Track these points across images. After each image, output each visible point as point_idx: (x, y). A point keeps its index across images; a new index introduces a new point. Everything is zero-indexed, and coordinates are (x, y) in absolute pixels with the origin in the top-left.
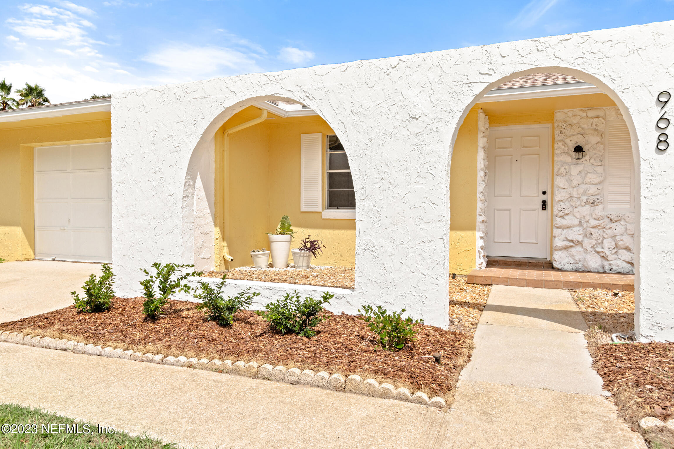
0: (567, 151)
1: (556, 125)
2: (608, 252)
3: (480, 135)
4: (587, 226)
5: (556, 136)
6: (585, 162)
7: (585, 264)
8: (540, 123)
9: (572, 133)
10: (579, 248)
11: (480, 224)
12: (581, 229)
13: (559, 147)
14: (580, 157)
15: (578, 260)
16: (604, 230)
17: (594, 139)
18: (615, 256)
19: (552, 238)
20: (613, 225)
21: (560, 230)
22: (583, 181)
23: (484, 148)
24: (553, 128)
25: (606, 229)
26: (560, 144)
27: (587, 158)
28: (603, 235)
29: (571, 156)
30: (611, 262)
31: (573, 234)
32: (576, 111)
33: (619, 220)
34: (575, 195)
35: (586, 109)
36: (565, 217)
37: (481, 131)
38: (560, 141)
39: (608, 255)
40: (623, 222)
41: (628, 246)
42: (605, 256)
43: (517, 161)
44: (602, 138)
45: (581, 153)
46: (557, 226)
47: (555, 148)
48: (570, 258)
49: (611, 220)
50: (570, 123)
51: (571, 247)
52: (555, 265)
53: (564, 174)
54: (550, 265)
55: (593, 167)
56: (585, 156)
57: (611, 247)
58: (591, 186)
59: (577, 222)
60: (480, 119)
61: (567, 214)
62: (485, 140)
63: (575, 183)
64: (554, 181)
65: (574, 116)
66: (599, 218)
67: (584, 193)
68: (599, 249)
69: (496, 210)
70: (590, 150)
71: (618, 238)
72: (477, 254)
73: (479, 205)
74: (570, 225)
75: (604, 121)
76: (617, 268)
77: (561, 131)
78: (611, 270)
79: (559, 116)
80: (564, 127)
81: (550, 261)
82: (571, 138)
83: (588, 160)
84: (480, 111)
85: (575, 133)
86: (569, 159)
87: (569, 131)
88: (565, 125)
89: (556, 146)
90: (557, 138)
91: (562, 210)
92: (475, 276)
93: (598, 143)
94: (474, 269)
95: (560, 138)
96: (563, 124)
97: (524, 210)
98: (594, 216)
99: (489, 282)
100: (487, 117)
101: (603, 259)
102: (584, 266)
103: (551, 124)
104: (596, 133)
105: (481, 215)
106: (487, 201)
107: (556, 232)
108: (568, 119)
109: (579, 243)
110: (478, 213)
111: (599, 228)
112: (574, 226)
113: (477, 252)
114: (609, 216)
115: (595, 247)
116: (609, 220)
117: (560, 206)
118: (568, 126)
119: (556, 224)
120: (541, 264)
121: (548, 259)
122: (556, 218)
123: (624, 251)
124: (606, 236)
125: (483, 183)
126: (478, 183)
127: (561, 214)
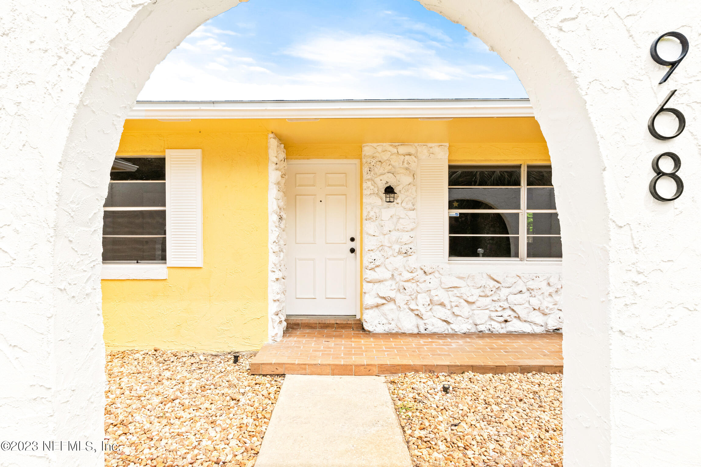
0: (377, 192)
1: (364, 161)
2: (422, 310)
3: (272, 167)
4: (400, 279)
5: (364, 174)
6: (396, 205)
7: (399, 325)
8: (346, 158)
9: (382, 171)
10: (391, 305)
11: (273, 284)
12: (393, 283)
13: (368, 187)
14: (392, 200)
15: (391, 319)
16: (418, 283)
17: (406, 179)
18: (430, 313)
19: (362, 294)
20: (427, 278)
21: (371, 284)
22: (395, 227)
23: (278, 183)
24: (361, 164)
25: (420, 283)
26: (369, 183)
27: (399, 200)
28: (416, 290)
29: (381, 199)
30: (425, 322)
31: (386, 290)
32: (386, 145)
33: (434, 272)
34: (386, 243)
35: (397, 144)
36: (376, 269)
37: (273, 163)
38: (368, 180)
39: (423, 313)
40: (437, 274)
41: (443, 302)
42: (420, 314)
43: (321, 201)
44: (414, 179)
45: (392, 195)
46: (367, 280)
47: (364, 188)
48: (382, 318)
49: (425, 272)
50: (380, 159)
51: (383, 304)
52: (366, 326)
53: (374, 219)
54: (360, 325)
55: (406, 212)
56: (396, 199)
57: (425, 303)
58: (403, 233)
59: (388, 275)
60: (271, 146)
61: (377, 266)
62: (279, 173)
63: (386, 229)
64: (363, 227)
65: (384, 151)
66: (413, 270)
67: (397, 242)
68: (413, 307)
69: (297, 260)
70: (402, 192)
71: (433, 293)
72: (270, 323)
73: (273, 259)
74: (382, 279)
75: (416, 160)
76: (433, 327)
77: (370, 168)
78: (426, 330)
79: (367, 150)
80: (373, 164)
81: (360, 320)
82: (381, 177)
83: (400, 204)
84: (272, 135)
85: (386, 171)
86: (378, 202)
87: (378, 169)
88: (374, 161)
89: (365, 185)
90: (366, 177)
91: (373, 261)
92: (262, 364)
93: (409, 184)
94: (266, 343)
95: (369, 177)
96: (372, 160)
97: (330, 259)
98: (407, 268)
99: (281, 371)
100: (283, 146)
101: (417, 317)
102: (398, 327)
103: (359, 160)
104: (408, 172)
105: (274, 272)
106: (284, 251)
107: (367, 287)
108: (377, 154)
109: (392, 300)
110: (270, 268)
111: (413, 281)
112: (386, 280)
113: (270, 320)
114: (423, 267)
115: (409, 303)
116: (423, 272)
117: (370, 257)
118: (378, 163)
119: (366, 278)
120: (350, 325)
121: (358, 317)
122: (366, 270)
123: (439, 307)
124: (419, 291)
125: (277, 229)
126: (270, 230)
127: (372, 266)
